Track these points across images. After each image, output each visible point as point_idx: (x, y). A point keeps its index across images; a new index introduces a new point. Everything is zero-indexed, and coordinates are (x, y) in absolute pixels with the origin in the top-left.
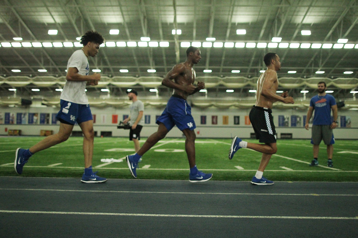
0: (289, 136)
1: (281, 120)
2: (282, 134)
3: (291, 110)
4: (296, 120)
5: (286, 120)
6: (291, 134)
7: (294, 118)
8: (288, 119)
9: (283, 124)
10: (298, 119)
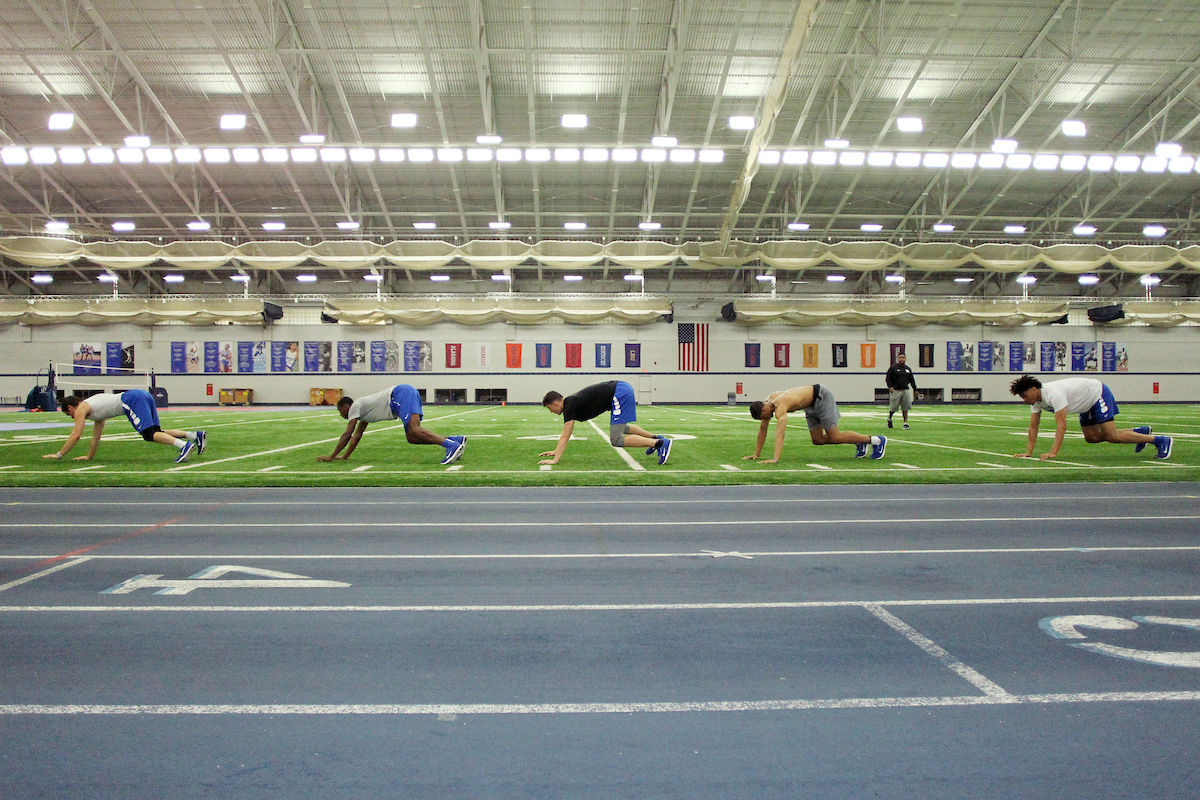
0: (974, 396)
1: (953, 354)
2: (955, 391)
3: (979, 327)
4: (991, 352)
5: (966, 354)
6: (978, 391)
7: (986, 348)
8: (971, 350)
9: (958, 365)
10: (997, 351)
